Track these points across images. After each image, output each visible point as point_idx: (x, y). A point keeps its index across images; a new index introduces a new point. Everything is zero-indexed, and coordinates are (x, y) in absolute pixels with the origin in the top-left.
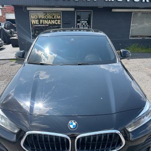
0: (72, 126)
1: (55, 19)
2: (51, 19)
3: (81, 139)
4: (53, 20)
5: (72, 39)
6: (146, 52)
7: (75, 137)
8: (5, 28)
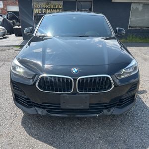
0: (74, 71)
1: (57, 9)
2: (53, 9)
3: (81, 80)
4: (55, 9)
5: (74, 18)
6: (144, 42)
7: (76, 79)
8: (7, 18)
